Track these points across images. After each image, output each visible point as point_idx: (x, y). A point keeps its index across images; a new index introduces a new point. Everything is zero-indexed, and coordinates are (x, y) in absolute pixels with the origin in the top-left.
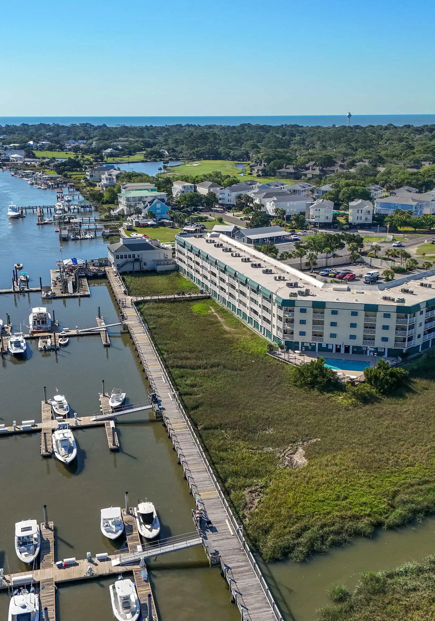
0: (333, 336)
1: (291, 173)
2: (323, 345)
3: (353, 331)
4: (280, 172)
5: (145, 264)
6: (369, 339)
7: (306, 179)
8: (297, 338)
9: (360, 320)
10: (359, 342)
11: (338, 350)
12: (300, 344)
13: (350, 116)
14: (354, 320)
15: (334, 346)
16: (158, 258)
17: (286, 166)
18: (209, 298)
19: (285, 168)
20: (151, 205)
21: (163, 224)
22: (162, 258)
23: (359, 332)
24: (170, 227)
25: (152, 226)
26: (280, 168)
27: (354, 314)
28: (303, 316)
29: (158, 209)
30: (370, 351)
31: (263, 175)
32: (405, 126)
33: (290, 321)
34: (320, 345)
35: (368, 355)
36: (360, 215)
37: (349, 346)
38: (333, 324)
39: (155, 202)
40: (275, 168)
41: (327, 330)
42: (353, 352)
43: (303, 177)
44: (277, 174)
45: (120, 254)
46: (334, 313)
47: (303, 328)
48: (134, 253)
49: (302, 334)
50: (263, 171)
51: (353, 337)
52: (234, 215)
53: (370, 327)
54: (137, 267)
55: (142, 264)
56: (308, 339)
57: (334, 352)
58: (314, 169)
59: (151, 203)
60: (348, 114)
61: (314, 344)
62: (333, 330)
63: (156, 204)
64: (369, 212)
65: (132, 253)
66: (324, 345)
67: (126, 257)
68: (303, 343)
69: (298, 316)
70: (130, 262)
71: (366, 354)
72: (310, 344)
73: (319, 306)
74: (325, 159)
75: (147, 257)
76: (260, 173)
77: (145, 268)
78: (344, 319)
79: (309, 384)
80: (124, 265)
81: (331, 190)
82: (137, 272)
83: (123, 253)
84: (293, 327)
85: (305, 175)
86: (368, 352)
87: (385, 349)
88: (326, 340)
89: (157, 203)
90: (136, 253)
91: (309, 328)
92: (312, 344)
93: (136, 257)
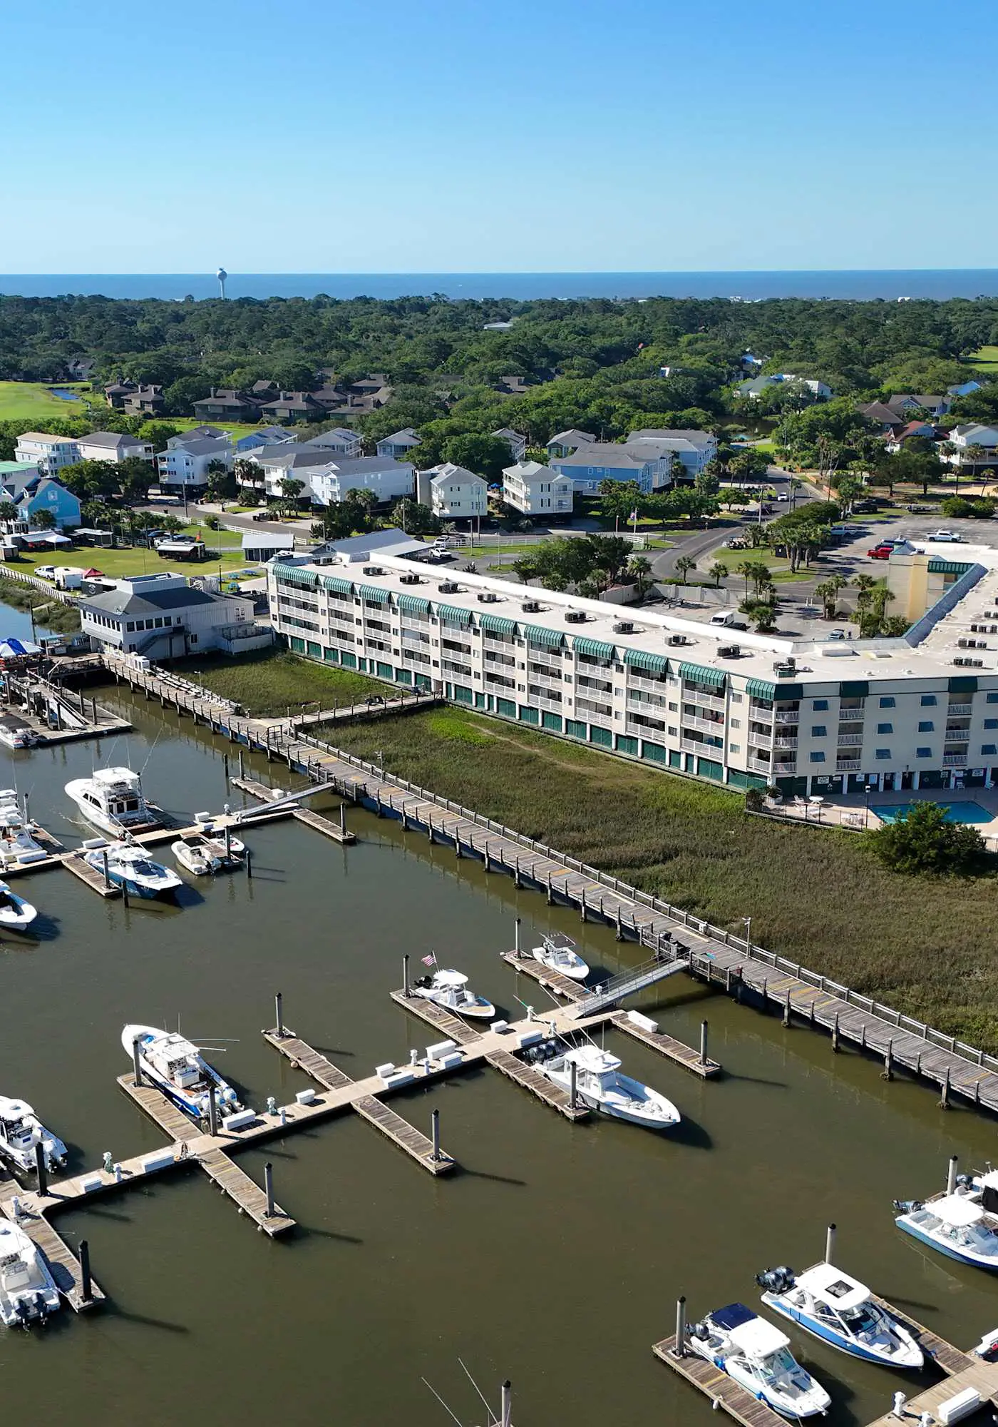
0: (883, 754)
1: (232, 409)
2: (858, 777)
3: (925, 740)
4: (202, 407)
5: (195, 639)
6: (956, 752)
7: (275, 420)
8: (805, 769)
9: (939, 715)
10: (935, 763)
11: (889, 785)
12: (809, 781)
13: (223, 275)
14: (927, 714)
15: (882, 777)
16: (222, 622)
18: (440, 704)
19: (215, 397)
20: (33, 495)
21: (84, 541)
22: (232, 620)
23: (937, 741)
24: (109, 545)
25: (59, 546)
26: (201, 397)
27: (928, 701)
28: (819, 718)
29: (54, 503)
30: (957, 778)
32: (359, 299)
33: (788, 732)
34: (852, 778)
35: (952, 786)
36: (546, 495)
37: (911, 774)
38: (884, 729)
39: (41, 486)
40: (189, 397)
41: (871, 742)
42: (922, 785)
43: (266, 417)
44: (197, 410)
45: (134, 619)
46: (887, 703)
47: (818, 744)
48: (166, 613)
49: (817, 757)
50: (156, 404)
51: (924, 752)
52: (223, 510)
53: (958, 726)
54: (178, 648)
55: (189, 639)
56: (828, 769)
57: (881, 788)
58: (291, 398)
59: (32, 488)
60: (219, 272)
61: (840, 778)
62: (884, 742)
63: (45, 491)
64: (565, 488)
65: (163, 614)
66: (860, 778)
67: (150, 626)
68: (815, 779)
69: (807, 717)
70: (163, 636)
71: (948, 785)
72: (831, 777)
73: (854, 691)
74: (298, 374)
75: (200, 620)
76: (149, 409)
77: (195, 647)
78: (906, 715)
79: (932, 864)
80: (148, 644)
81: (415, 442)
82: (179, 660)
83: (142, 617)
84: (795, 744)
85: (272, 412)
86: (953, 780)
87: (985, 770)
88: (868, 765)
89: (48, 488)
90: (173, 613)
91: (830, 745)
92: (834, 779)
93: (174, 621)
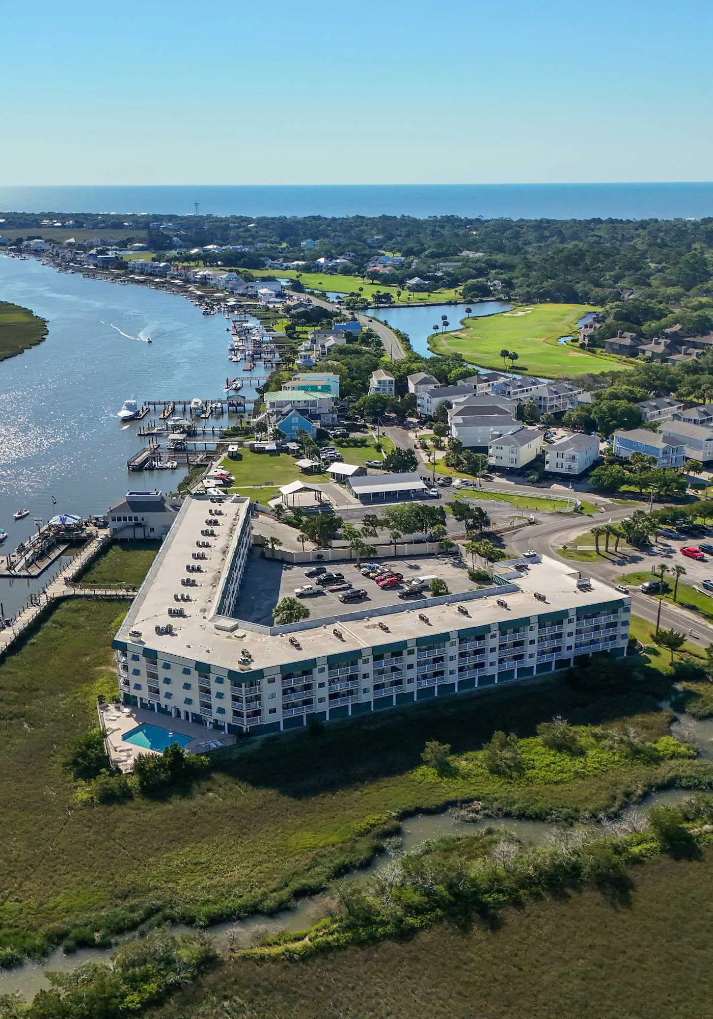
0: (168, 695)
1: (625, 346)
2: (162, 705)
4: (611, 344)
5: (152, 530)
6: (206, 706)
7: (644, 357)
8: (133, 691)
10: (196, 708)
12: (139, 699)
14: (187, 679)
15: (173, 709)
17: (622, 333)
19: (621, 337)
20: (284, 418)
24: (294, 455)
25: (271, 452)
26: (614, 336)
27: (187, 671)
29: (295, 424)
31: (589, 345)
33: (126, 668)
34: (159, 705)
35: (208, 726)
36: (560, 460)
37: (187, 712)
39: (291, 414)
42: (193, 720)
43: (640, 355)
44: (607, 345)
46: (167, 666)
48: (136, 514)
49: (138, 687)
50: (591, 337)
51: (189, 701)
54: (139, 533)
55: (148, 530)
56: (144, 695)
58: (659, 343)
62: (169, 688)
63: (291, 417)
65: (133, 515)
67: (125, 519)
70: (130, 526)
71: (206, 725)
75: (155, 521)
76: (586, 341)
77: (152, 535)
80: (122, 529)
81: (591, 400)
82: (141, 540)
83: (122, 515)
84: (128, 676)
85: (643, 351)
86: (208, 723)
87: (224, 722)
89: (293, 415)
90: (140, 515)
92: (151, 702)
93: (140, 520)
